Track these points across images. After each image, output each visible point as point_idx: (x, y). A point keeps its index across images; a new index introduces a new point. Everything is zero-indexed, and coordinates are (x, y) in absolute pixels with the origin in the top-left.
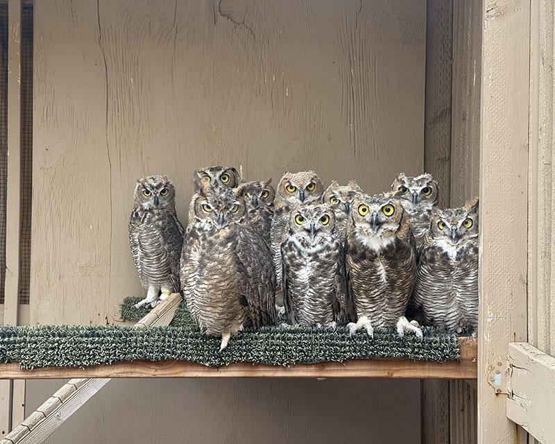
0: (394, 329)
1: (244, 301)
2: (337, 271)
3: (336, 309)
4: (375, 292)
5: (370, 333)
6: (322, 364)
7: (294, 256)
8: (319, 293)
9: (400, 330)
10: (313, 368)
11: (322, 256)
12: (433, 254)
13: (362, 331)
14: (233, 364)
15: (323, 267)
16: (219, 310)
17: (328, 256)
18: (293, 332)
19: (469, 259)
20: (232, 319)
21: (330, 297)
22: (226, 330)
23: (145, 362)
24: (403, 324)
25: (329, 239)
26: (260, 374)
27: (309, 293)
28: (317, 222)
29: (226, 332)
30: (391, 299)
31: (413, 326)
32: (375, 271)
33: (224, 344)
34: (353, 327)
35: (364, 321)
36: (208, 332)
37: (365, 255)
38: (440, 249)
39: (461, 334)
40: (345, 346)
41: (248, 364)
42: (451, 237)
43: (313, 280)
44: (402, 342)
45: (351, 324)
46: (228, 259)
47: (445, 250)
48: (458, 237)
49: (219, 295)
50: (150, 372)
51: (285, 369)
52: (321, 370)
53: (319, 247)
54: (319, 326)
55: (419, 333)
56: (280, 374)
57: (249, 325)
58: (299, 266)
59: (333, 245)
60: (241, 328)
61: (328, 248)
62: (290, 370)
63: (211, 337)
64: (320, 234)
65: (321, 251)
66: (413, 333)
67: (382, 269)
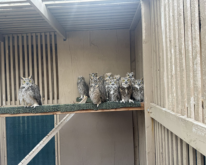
0: (129, 102)
1: (101, 98)
2: (118, 92)
3: (118, 98)
4: (125, 95)
5: (124, 103)
6: (116, 109)
7: (110, 89)
8: (115, 96)
9: (130, 102)
10: (114, 109)
11: (115, 89)
12: (135, 88)
13: (123, 102)
14: (99, 109)
15: (115, 91)
16: (97, 99)
17: (116, 89)
18: (110, 103)
19: (142, 89)
20: (99, 101)
21: (117, 96)
22: (98, 103)
23: (84, 110)
24: (130, 101)
25: (116, 86)
26: (105, 111)
27: (113, 96)
28: (114, 83)
29: (98, 104)
30: (128, 96)
31: (132, 101)
32: (125, 91)
33: (98, 106)
34: (121, 101)
35: (123, 100)
36: (95, 104)
37: (123, 88)
38: (136, 87)
39: (141, 102)
40: (120, 105)
41: (102, 109)
42: (138, 85)
43: (113, 93)
44: (130, 104)
45: (120, 101)
46: (98, 90)
47: (137, 87)
48: (139, 85)
49: (96, 97)
50: (85, 112)
51: (109, 110)
52: (116, 110)
53: (114, 87)
54: (115, 102)
55: (133, 102)
56: (108, 111)
57: (102, 102)
58: (111, 91)
59: (117, 87)
60: (101, 103)
61: (116, 87)
62: (110, 110)
63: (95, 105)
64: (114, 85)
65: (115, 88)
66: (132, 102)
67: (126, 91)
